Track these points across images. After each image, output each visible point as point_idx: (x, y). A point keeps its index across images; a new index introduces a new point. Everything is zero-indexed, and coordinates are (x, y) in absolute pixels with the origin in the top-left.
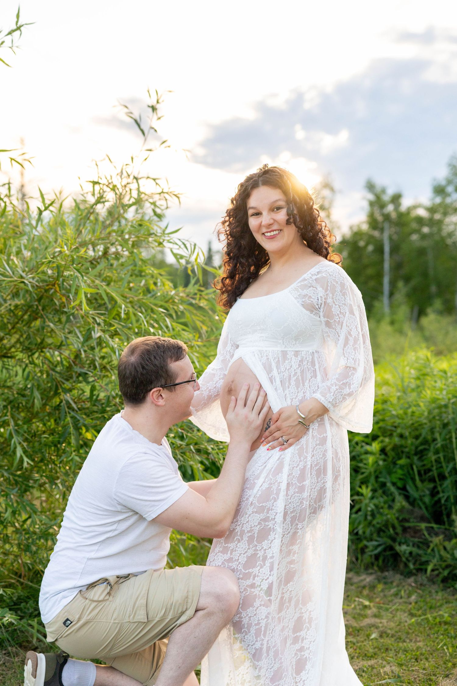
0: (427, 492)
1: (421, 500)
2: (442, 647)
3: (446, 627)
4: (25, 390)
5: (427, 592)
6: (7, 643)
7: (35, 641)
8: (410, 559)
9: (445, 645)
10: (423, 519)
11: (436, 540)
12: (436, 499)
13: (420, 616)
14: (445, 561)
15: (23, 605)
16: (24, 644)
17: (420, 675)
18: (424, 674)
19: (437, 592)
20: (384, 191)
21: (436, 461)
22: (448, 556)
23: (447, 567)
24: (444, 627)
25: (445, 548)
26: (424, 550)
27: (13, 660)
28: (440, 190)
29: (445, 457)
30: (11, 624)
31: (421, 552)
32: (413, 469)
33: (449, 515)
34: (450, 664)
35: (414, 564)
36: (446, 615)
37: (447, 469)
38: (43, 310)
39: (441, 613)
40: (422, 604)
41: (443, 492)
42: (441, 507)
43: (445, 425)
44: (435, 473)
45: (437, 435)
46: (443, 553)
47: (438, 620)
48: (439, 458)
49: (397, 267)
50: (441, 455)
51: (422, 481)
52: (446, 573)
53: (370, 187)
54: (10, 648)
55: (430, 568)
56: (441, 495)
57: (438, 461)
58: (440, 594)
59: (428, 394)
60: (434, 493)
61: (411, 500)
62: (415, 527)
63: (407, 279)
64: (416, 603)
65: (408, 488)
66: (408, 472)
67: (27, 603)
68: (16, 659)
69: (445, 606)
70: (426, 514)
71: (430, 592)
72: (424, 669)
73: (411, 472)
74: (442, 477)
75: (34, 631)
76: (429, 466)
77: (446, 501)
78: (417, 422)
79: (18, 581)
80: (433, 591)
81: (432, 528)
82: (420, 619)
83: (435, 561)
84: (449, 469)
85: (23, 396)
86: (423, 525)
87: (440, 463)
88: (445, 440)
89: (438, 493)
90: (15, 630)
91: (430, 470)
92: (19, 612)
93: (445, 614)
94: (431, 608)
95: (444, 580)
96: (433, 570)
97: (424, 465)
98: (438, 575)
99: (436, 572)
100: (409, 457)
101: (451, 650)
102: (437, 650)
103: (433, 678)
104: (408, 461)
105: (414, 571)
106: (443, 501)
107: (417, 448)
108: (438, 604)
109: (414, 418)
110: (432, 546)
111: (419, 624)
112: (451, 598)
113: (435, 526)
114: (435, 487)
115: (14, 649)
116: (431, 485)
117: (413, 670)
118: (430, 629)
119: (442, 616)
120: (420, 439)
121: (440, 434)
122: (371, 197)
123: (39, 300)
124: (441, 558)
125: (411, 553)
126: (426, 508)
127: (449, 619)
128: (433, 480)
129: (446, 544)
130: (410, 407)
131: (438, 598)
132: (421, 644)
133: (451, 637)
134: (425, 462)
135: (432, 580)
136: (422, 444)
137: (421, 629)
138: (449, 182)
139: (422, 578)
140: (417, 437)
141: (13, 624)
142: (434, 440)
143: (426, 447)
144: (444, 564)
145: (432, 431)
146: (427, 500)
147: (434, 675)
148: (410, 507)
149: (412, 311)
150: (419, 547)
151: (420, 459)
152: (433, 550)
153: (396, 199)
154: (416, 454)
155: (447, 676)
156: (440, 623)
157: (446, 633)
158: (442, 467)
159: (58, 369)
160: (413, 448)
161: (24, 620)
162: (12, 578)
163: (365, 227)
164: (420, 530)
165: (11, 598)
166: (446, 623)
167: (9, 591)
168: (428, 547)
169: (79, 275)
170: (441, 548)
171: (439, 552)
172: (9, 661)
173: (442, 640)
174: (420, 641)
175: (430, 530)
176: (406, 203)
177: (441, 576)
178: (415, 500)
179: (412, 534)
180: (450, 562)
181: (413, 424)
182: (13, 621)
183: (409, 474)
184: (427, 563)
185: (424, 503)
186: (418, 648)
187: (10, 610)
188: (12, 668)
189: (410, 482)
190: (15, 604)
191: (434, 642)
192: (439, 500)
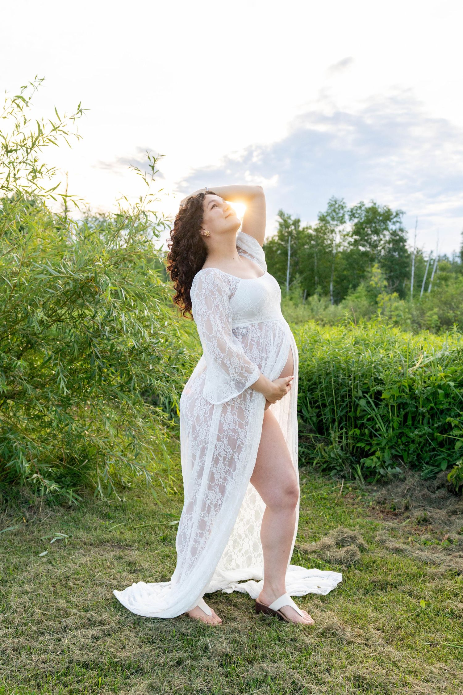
0: (315, 415)
1: (311, 419)
2: (322, 514)
3: (325, 501)
4: (70, 343)
5: (313, 477)
6: (52, 504)
7: (70, 503)
8: (303, 456)
9: (324, 513)
10: (311, 431)
11: (319, 445)
12: (320, 419)
13: (308, 494)
14: (324, 458)
15: (63, 479)
16: (64, 504)
17: (310, 533)
18: (312, 532)
19: (319, 478)
20: (289, 218)
21: (321, 395)
22: (327, 455)
23: (326, 462)
24: (323, 501)
25: (324, 450)
26: (312, 451)
27: (56, 514)
28: (322, 219)
29: (326, 393)
30: (55, 491)
31: (309, 452)
32: (306, 400)
33: (328, 429)
34: (327, 527)
35: (305, 459)
36: (325, 494)
37: (328, 401)
38: (83, 294)
39: (322, 492)
40: (310, 485)
41: (325, 415)
42: (323, 424)
43: (328, 374)
44: (320, 403)
45: (323, 380)
46: (323, 453)
47: (320, 496)
48: (323, 394)
49: (295, 264)
50: (324, 392)
51: (312, 408)
52: (325, 466)
53: (281, 214)
54: (54, 507)
55: (315, 462)
56: (323, 417)
57: (322, 396)
58: (321, 479)
59: (319, 354)
60: (319, 415)
61: (305, 418)
62: (306, 436)
63: (301, 273)
64: (306, 484)
65: (303, 411)
66: (303, 401)
67: (66, 477)
68: (58, 514)
69: (324, 487)
70: (314, 428)
71: (314, 478)
72: (311, 529)
73: (305, 401)
74: (324, 406)
75: (71, 497)
76: (317, 398)
77: (326, 421)
78: (310, 371)
79: (60, 463)
80: (317, 477)
81: (317, 437)
82: (308, 495)
83: (318, 458)
84: (329, 401)
85: (69, 346)
86: (311, 435)
87: (324, 397)
88: (327, 383)
89: (321, 415)
90: (58, 495)
91: (317, 401)
92: (61, 483)
93: (324, 492)
94: (315, 488)
95: (324, 470)
96: (317, 464)
97: (313, 398)
98: (319, 467)
99: (319, 465)
100: (304, 392)
101: (328, 517)
102: (319, 516)
103: (317, 535)
104: (304, 394)
105: (305, 464)
106: (324, 421)
107: (309, 387)
108: (320, 486)
109: (309, 368)
110: (317, 449)
111: (308, 499)
112: (328, 482)
113: (318, 435)
114: (320, 412)
115: (57, 508)
116: (317, 410)
117: (305, 530)
118: (315, 502)
119: (322, 494)
120: (312, 382)
121: (325, 379)
122: (281, 221)
123: (82, 288)
124: (322, 456)
125: (303, 452)
126: (314, 424)
127: (327, 496)
128: (318, 407)
129: (326, 448)
130: (306, 361)
131: (320, 482)
132: (309, 512)
133: (328, 508)
134: (314, 396)
135: (316, 470)
136: (312, 384)
137: (310, 502)
138: (328, 215)
139: (310, 468)
140: (309, 380)
141: (57, 491)
142: (320, 383)
143: (316, 386)
144: (324, 460)
145: (319, 376)
146: (314, 419)
147: (318, 533)
148: (304, 424)
149: (303, 293)
150: (308, 448)
151: (311, 394)
152: (317, 451)
153: (297, 223)
154: (309, 391)
155: (326, 534)
156: (321, 499)
157: (325, 506)
158: (324, 400)
159: (91, 330)
160: (307, 387)
161: (64, 489)
162: (56, 461)
163: (276, 239)
164: (310, 438)
165: (56, 474)
166: (325, 499)
167: (55, 470)
168: (315, 449)
169: (108, 278)
170: (323, 450)
171: (321, 453)
172: (53, 515)
173: (322, 510)
174: (309, 510)
175: (316, 438)
176: (302, 225)
177: (322, 468)
178: (307, 418)
179: (305, 440)
180: (327, 459)
181: (308, 372)
182: (57, 489)
183: (304, 402)
184: (313, 459)
185: (312, 421)
186: (308, 515)
187: (55, 482)
188: (55, 520)
189: (305, 408)
190: (59, 478)
191: (317, 511)
192: (322, 420)
